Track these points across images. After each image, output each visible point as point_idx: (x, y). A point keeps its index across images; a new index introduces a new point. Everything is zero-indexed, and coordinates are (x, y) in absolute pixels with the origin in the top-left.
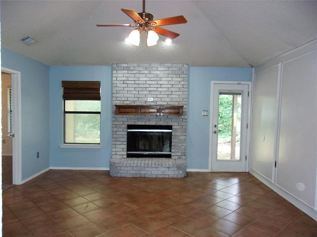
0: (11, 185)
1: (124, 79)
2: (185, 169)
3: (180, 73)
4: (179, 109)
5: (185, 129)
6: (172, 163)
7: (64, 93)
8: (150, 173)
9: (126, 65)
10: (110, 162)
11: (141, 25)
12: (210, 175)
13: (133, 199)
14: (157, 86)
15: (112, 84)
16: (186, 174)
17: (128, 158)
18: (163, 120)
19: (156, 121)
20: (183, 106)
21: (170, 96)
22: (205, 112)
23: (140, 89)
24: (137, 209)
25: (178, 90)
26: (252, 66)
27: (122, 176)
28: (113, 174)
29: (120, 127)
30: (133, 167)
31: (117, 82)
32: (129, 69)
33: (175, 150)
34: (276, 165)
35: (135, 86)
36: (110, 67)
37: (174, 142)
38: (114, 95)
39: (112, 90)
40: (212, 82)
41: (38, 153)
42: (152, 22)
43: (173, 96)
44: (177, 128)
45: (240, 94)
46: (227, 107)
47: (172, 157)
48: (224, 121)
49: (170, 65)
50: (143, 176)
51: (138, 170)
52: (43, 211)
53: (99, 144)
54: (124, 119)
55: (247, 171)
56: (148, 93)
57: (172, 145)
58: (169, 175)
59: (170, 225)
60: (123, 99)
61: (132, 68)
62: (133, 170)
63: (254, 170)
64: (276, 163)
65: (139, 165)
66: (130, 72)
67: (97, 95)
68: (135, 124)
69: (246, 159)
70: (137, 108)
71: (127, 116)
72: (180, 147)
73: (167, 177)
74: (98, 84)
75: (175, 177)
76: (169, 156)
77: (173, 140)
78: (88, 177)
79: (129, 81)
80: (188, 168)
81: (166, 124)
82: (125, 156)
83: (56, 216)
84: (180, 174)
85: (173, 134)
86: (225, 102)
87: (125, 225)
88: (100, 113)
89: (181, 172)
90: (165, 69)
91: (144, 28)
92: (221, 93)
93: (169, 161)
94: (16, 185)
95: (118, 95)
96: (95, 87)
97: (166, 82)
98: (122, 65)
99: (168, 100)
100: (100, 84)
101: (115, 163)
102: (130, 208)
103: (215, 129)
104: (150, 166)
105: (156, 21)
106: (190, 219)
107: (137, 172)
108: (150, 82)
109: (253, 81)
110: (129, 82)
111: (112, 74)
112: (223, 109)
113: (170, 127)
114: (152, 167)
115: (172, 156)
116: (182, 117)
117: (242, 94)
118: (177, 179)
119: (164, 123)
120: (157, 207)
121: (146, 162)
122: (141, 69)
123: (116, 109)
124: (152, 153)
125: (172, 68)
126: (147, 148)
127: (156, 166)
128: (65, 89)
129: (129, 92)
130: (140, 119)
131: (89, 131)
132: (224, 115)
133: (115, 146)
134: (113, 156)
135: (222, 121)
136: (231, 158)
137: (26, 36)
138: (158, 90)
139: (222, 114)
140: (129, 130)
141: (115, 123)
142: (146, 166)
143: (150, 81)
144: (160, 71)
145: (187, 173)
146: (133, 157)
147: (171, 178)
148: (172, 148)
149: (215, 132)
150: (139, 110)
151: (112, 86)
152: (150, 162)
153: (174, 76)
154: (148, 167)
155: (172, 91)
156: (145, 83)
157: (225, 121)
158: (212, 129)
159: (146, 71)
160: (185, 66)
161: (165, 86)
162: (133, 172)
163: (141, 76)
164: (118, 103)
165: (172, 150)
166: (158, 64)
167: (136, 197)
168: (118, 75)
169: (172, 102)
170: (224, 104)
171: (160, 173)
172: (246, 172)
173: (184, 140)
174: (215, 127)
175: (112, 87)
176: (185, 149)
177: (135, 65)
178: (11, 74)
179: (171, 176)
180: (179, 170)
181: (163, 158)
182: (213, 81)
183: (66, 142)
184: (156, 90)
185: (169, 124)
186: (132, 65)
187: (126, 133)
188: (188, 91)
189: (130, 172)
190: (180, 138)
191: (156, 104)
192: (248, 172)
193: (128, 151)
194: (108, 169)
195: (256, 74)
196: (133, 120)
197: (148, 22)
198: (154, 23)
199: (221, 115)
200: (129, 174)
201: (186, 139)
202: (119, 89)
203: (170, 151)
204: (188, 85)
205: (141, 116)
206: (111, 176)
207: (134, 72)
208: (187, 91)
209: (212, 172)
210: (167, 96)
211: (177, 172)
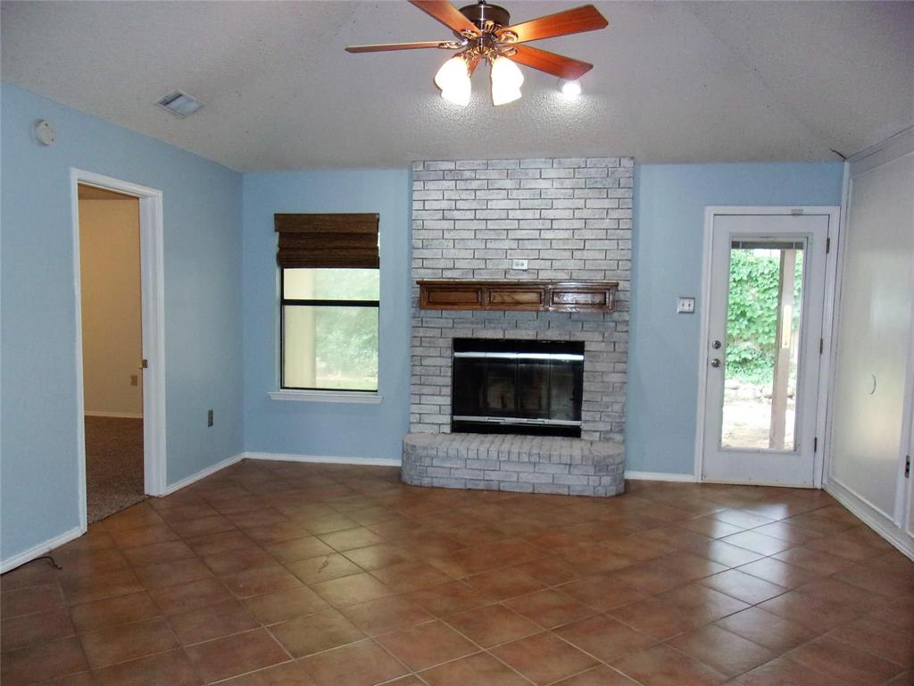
0: (141, 495)
1: (445, 205)
2: (620, 471)
3: (609, 182)
4: (605, 293)
5: (624, 352)
6: (579, 452)
7: (282, 247)
8: (515, 479)
9: (451, 166)
10: (403, 442)
11: (473, 43)
12: (697, 491)
13: (456, 551)
14: (538, 225)
15: (411, 220)
16: (621, 488)
17: (454, 435)
18: (558, 327)
19: (535, 328)
20: (617, 285)
21: (577, 254)
22: (686, 302)
23: (492, 235)
24: (464, 580)
25: (602, 234)
26: (844, 158)
27: (436, 483)
28: (411, 477)
29: (432, 345)
30: (466, 460)
31: (424, 215)
32: (460, 178)
33: (592, 413)
34: (907, 470)
35: (475, 225)
36: (406, 172)
37: (590, 392)
38: (417, 254)
39: (410, 237)
40: (710, 211)
41: (211, 413)
42: (503, 32)
43: (585, 255)
44: (599, 349)
45: (799, 246)
46: (770, 288)
47: (584, 435)
48: (760, 331)
49: (581, 161)
50: (495, 487)
51: (480, 470)
52: (210, 569)
53: (376, 391)
54: (442, 323)
55: (818, 486)
56: (514, 245)
57: (584, 399)
58: (571, 489)
59: (553, 630)
60: (442, 264)
61: (467, 174)
62: (466, 468)
63: (840, 482)
64: (908, 464)
65: (483, 455)
66: (461, 185)
67: (370, 252)
68: (475, 336)
69: (815, 450)
70: (481, 289)
71: (453, 312)
72: (608, 408)
73: (564, 491)
74: (372, 221)
75: (589, 492)
76: (574, 433)
77: (585, 385)
78: (341, 483)
79: (459, 212)
80: (629, 470)
81: (567, 338)
82: (447, 429)
83: (241, 586)
84: (605, 485)
85: (587, 367)
86: (763, 273)
87: (423, 622)
88: (378, 306)
89: (606, 480)
90: (562, 173)
91: (481, 52)
92: (735, 245)
93: (571, 447)
94: (154, 497)
95: (426, 254)
96: (365, 231)
97: (568, 214)
98: (440, 166)
99: (571, 264)
100: (378, 220)
101: (415, 446)
102: (444, 574)
103: (716, 354)
104: (515, 458)
105: (515, 29)
106: (613, 617)
107: (479, 475)
108: (518, 215)
109: (844, 205)
110: (457, 215)
111: (411, 192)
112: (757, 295)
113: (577, 347)
114: (519, 462)
115: (582, 433)
116: (616, 315)
117: (805, 245)
118: (595, 500)
119: (560, 334)
120: (523, 577)
121: (505, 447)
122: (493, 174)
123: (422, 292)
124: (525, 420)
125: (586, 170)
126: (511, 406)
127: (532, 460)
128: (282, 236)
129: (459, 243)
130: (490, 321)
131: (360, 355)
132: (760, 312)
133: (418, 397)
134: (412, 426)
135: (754, 332)
136: (772, 444)
137: (171, 92)
138: (542, 237)
139: (753, 312)
140: (458, 354)
141: (419, 332)
142: (504, 457)
143: (520, 209)
144: (550, 180)
145: (627, 483)
146: (469, 432)
147: (578, 496)
148: (584, 407)
149: (717, 364)
150: (486, 295)
151: (412, 225)
152: (515, 449)
153: (590, 193)
154: (509, 461)
155: (585, 240)
156: (504, 216)
157: (763, 332)
158: (705, 354)
159: (507, 181)
160: (627, 163)
161: (564, 224)
162: (467, 475)
163: (494, 194)
164: (428, 276)
165: (583, 415)
166: (543, 160)
167: (465, 547)
168: (426, 195)
169: (584, 272)
170: (760, 279)
171: (544, 479)
172: (816, 489)
173: (619, 385)
174: (717, 348)
175: (411, 229)
176: (623, 413)
177: (477, 163)
178: (138, 198)
179: (576, 491)
180: (601, 474)
181: (556, 438)
182: (711, 208)
183: (286, 386)
184: (538, 237)
185: (573, 339)
186: (467, 164)
187: (449, 362)
188: (634, 239)
189: (458, 474)
190: (606, 379)
191: (536, 277)
192: (822, 490)
193: (454, 413)
194: (397, 463)
195: (854, 180)
196: (468, 325)
197: (493, 33)
198: (510, 35)
199: (749, 315)
200: (456, 479)
201: (625, 383)
202: (430, 235)
203: (578, 417)
204: (634, 219)
205: (492, 313)
206: (405, 484)
207: (475, 185)
208: (630, 237)
209: (704, 485)
210: (569, 253)
211: (594, 480)
